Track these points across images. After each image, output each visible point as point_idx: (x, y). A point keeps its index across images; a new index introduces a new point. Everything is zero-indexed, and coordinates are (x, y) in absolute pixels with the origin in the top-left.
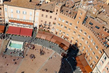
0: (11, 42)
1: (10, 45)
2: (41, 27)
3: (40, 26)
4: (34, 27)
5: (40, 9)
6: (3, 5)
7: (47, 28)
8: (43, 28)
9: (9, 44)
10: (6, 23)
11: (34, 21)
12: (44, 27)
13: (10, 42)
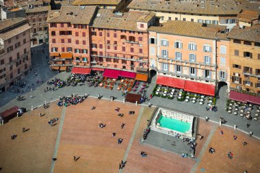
0: (161, 113)
1: (158, 121)
2: (237, 82)
3: (233, 79)
4: (217, 81)
5: (229, 39)
6: (148, 33)
7: (254, 86)
8: (244, 84)
9: (156, 116)
10: (150, 69)
11: (217, 67)
12: (246, 82)
13: (158, 113)
